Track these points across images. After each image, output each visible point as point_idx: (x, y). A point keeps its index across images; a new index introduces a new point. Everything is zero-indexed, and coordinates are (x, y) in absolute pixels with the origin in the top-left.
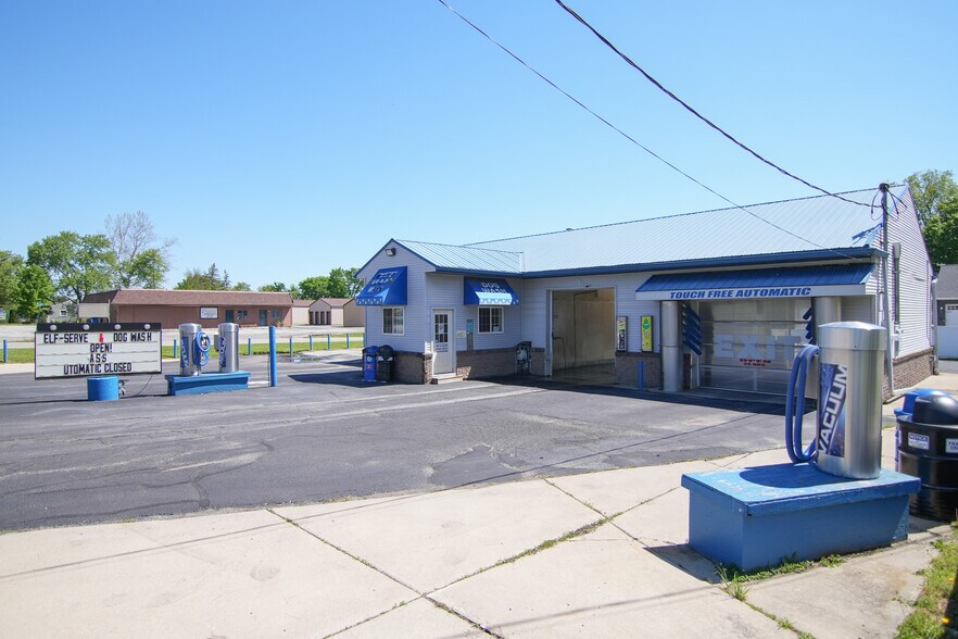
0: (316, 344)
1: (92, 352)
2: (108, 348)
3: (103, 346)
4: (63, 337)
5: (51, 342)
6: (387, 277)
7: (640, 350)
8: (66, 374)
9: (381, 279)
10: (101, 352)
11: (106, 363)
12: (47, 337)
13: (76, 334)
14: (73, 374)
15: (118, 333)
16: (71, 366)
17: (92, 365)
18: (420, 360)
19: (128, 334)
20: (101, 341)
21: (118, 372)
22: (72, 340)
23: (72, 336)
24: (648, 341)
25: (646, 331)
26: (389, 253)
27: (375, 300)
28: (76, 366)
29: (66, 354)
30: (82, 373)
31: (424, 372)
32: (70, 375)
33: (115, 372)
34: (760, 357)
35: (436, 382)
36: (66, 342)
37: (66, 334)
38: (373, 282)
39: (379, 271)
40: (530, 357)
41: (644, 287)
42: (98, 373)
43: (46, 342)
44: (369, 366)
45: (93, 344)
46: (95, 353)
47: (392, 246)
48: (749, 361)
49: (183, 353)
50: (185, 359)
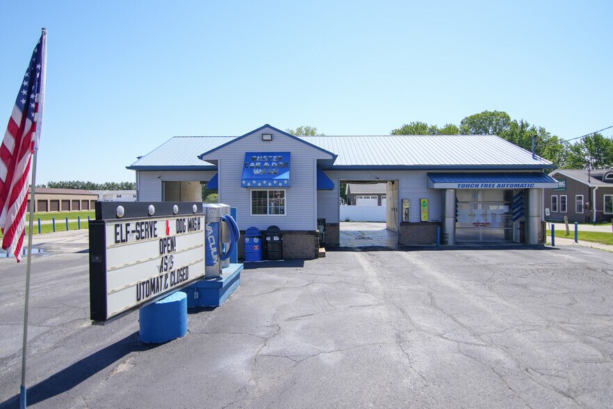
0: (58, 225)
1: (161, 253)
2: (173, 245)
3: (169, 242)
4: (135, 229)
5: (123, 241)
6: (270, 161)
7: (418, 221)
8: (138, 300)
9: (263, 163)
10: (169, 251)
11: (172, 270)
12: (119, 230)
13: (147, 223)
14: (146, 299)
15: (179, 218)
16: (143, 283)
17: (161, 277)
18: (312, 237)
19: (186, 220)
20: (168, 233)
21: (180, 284)
22: (143, 234)
23: (143, 227)
24: (426, 214)
25: (424, 209)
26: (266, 137)
27: (275, 182)
28: (148, 281)
29: (138, 262)
30: (153, 295)
31: (317, 247)
32: (142, 300)
33: (177, 285)
34: (484, 222)
35: (323, 255)
36: (138, 238)
37: (137, 224)
38: (252, 164)
39: (247, 153)
40: (324, 230)
41: (436, 180)
42: (166, 290)
43: (117, 242)
44: (257, 248)
45: (161, 240)
46: (164, 255)
47: (267, 132)
48: (477, 224)
49: (211, 245)
50: (215, 254)
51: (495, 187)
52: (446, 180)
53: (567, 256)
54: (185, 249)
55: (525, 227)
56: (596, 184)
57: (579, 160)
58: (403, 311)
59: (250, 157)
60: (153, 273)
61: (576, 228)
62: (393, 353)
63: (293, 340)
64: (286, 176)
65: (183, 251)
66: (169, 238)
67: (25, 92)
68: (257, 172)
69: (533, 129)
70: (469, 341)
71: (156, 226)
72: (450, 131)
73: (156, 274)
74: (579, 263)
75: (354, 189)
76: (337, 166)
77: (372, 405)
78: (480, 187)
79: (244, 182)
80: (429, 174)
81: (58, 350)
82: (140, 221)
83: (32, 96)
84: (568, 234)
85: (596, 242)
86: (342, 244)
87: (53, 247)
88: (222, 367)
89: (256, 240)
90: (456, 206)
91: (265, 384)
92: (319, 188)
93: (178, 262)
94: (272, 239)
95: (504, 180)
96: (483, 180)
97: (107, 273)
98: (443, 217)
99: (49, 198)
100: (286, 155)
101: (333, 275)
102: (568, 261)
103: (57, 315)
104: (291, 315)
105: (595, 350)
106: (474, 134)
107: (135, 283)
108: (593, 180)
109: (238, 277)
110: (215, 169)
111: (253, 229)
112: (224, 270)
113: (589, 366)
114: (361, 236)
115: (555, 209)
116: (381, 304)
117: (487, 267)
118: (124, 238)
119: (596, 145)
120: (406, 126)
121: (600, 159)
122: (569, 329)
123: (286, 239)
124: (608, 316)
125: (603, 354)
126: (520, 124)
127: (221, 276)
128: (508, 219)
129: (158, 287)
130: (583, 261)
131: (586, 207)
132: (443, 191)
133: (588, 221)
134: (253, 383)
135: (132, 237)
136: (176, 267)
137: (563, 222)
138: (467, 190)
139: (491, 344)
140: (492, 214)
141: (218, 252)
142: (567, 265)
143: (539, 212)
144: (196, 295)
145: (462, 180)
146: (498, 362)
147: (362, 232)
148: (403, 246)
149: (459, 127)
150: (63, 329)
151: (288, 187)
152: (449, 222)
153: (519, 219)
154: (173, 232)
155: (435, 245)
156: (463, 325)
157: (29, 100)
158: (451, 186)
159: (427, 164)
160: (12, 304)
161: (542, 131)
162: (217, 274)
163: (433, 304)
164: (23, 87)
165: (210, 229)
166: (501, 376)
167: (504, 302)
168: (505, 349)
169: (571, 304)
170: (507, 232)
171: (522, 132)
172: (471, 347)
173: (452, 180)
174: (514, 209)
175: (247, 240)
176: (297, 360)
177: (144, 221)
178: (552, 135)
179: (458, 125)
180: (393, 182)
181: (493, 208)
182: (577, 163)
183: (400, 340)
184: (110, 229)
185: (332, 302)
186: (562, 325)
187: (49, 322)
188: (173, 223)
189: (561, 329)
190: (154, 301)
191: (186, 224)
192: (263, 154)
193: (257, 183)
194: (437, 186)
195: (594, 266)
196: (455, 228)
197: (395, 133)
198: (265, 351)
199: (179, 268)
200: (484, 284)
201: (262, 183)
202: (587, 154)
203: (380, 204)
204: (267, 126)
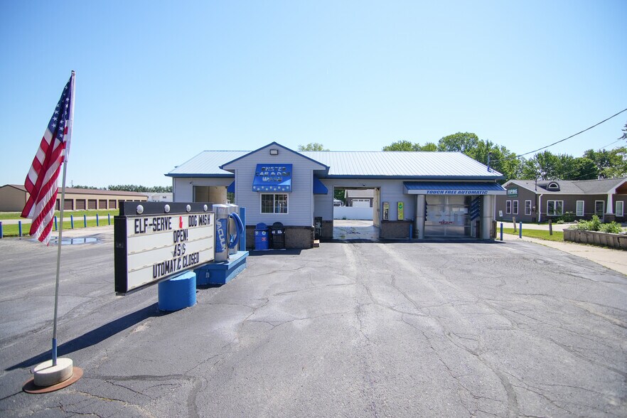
1: (175, 242)
2: (185, 235)
3: (182, 233)
4: (152, 223)
5: (142, 232)
6: (276, 171)
7: (396, 220)
8: (155, 277)
9: (270, 172)
10: (182, 241)
11: (184, 255)
12: (138, 223)
13: (162, 218)
14: (161, 277)
15: (191, 215)
16: (159, 265)
17: (175, 260)
18: (309, 231)
19: (198, 217)
20: (181, 226)
21: (191, 266)
22: (159, 227)
23: (159, 221)
24: (402, 214)
25: (400, 210)
26: (273, 152)
27: (279, 188)
28: (163, 263)
29: (155, 249)
30: (167, 274)
31: (312, 239)
32: (158, 278)
33: (189, 267)
34: (448, 221)
35: (317, 246)
36: (154, 230)
37: (154, 219)
38: (262, 174)
39: (258, 165)
40: (321, 226)
41: (410, 187)
42: (179, 270)
43: (136, 232)
44: (264, 239)
45: (175, 232)
46: (177, 243)
47: (274, 148)
48: (443, 223)
49: (220, 236)
50: (223, 243)
51: (457, 193)
52: (418, 187)
53: (510, 249)
54: (196, 239)
55: (480, 225)
56: (542, 192)
57: (532, 173)
58: (367, 289)
59: (260, 167)
60: (168, 256)
61: (521, 226)
62: (350, 320)
63: (276, 310)
64: (288, 183)
65: (194, 240)
66: (181, 231)
67: (55, 119)
68: (265, 179)
69: (496, 148)
70: (412, 312)
71: (171, 220)
72: (429, 148)
73: (171, 258)
74: (517, 254)
75: (351, 194)
76: (332, 175)
77: (322, 358)
78: (444, 193)
79: (254, 187)
80: (405, 183)
81: (95, 314)
82: (156, 217)
83: (62, 122)
84: (515, 231)
85: (536, 238)
86: (335, 237)
87: (107, 236)
88: (216, 329)
89: (264, 233)
90: (426, 208)
91: (246, 341)
92: (315, 192)
93: (190, 249)
94: (276, 232)
95: (463, 188)
96: (447, 188)
97: (128, 256)
98: (415, 217)
99: (108, 198)
100: (289, 167)
101: (321, 261)
102: (510, 253)
103: (99, 289)
104: (279, 291)
105: (507, 320)
106: (449, 151)
107: (152, 264)
108: (539, 188)
109: (244, 261)
110: (233, 177)
111: (262, 224)
112: (231, 257)
113: (498, 332)
114: (352, 230)
115: (509, 211)
116: (352, 284)
117: (444, 257)
118: (143, 230)
119: (546, 161)
120: (394, 144)
121: (549, 172)
122: (493, 304)
123: (287, 232)
124: (526, 295)
125: (512, 324)
126: (486, 144)
127: (228, 261)
128: (467, 219)
129: (172, 268)
130: (521, 252)
131: (533, 210)
132: (415, 196)
133: (534, 221)
134: (237, 340)
135: (150, 230)
136: (188, 253)
137: (512, 222)
138: (435, 196)
139: (428, 315)
140: (455, 215)
141: (226, 242)
142: (507, 256)
143: (491, 214)
144: (208, 275)
145: (430, 187)
146: (429, 328)
147: (354, 228)
148: (383, 239)
149: (437, 145)
150: (102, 299)
151: (290, 191)
152: (420, 220)
153: (475, 219)
154: (185, 226)
155: (408, 238)
156: (411, 300)
157: (58, 125)
158: (421, 192)
159: (403, 174)
160: (66, 280)
161: (503, 149)
162: (225, 259)
163: (393, 284)
164: (54, 115)
165: (219, 224)
166: (428, 338)
167: (449, 283)
168: (438, 318)
169: (500, 285)
170: (466, 229)
171: (487, 149)
172: (412, 317)
173: (422, 187)
174: (472, 210)
175: (257, 233)
176: (274, 324)
177: (161, 217)
178: (511, 152)
179: (437, 144)
180: (378, 189)
181: (455, 210)
182: (531, 175)
183: (359, 310)
184: (130, 223)
185: (314, 282)
186: (488, 302)
187: (91, 294)
188: (185, 219)
189: (487, 304)
190: (168, 279)
191: (197, 219)
192: (270, 165)
193: (265, 189)
194: (411, 192)
195: (528, 257)
196: (424, 225)
197: (385, 150)
198: (253, 317)
199: (191, 253)
200: (438, 270)
201: (269, 189)
202: (538, 168)
203: (371, 206)
204: (274, 143)
